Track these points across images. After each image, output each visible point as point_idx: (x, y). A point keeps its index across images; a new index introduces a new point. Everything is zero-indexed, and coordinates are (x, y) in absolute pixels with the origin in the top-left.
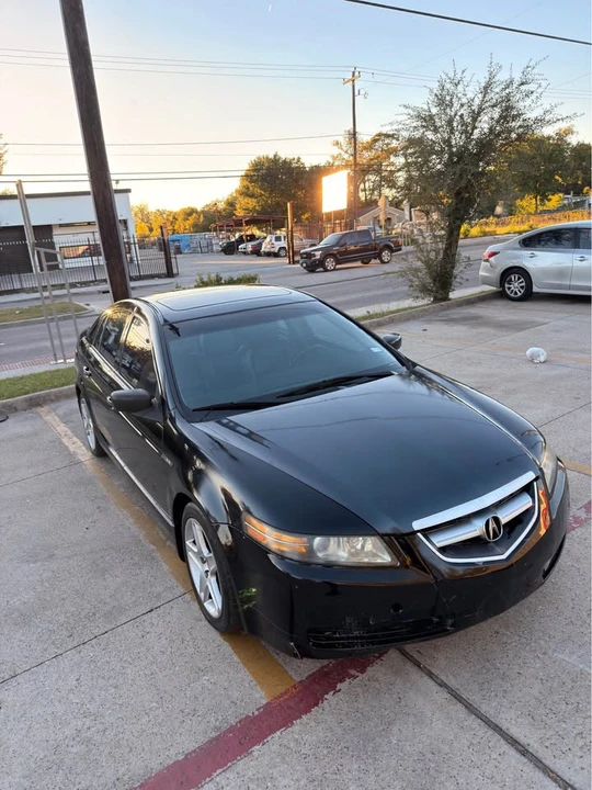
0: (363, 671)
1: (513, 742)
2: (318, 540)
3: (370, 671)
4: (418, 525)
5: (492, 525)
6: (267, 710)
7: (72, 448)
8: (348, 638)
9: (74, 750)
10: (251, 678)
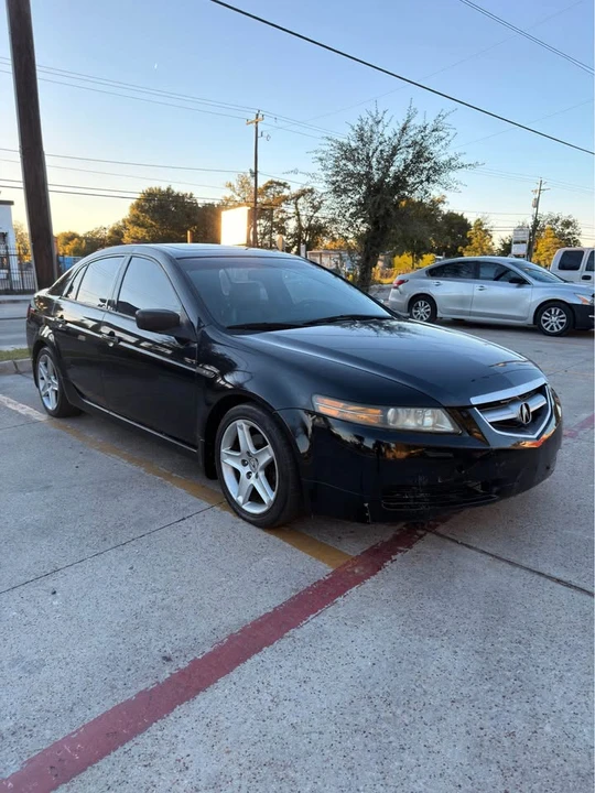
0: (410, 546)
1: (559, 581)
2: (391, 412)
3: (416, 547)
4: (475, 401)
5: (525, 410)
6: (336, 576)
7: (23, 412)
8: (415, 500)
9: (156, 614)
10: (309, 557)
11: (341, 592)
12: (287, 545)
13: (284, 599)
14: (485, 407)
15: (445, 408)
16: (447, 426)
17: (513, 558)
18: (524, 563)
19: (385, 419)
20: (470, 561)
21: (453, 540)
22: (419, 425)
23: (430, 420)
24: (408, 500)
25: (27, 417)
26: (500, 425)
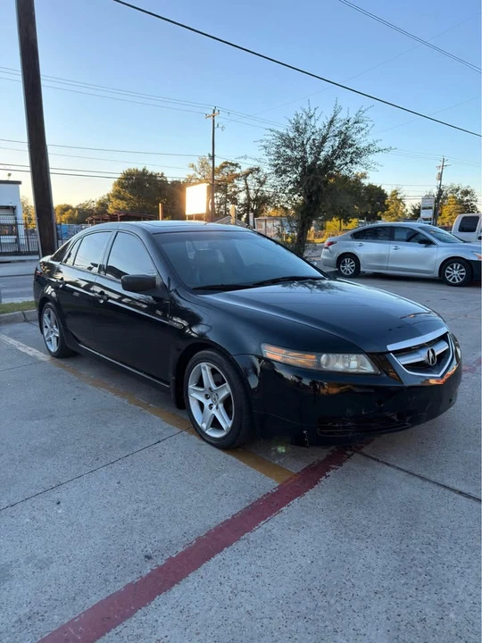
0: (341, 465)
1: (461, 493)
2: (324, 357)
3: (346, 465)
4: (391, 348)
5: (431, 355)
6: (281, 490)
7: (31, 354)
8: (344, 428)
9: (139, 521)
10: (259, 473)
11: (286, 502)
12: (242, 463)
13: (240, 508)
14: (398, 353)
15: (367, 354)
16: (369, 368)
17: (424, 474)
18: (433, 479)
19: (319, 363)
20: (389, 476)
21: (375, 459)
22: (346, 368)
23: (355, 364)
24: (338, 428)
25: (34, 357)
26: (411, 367)
